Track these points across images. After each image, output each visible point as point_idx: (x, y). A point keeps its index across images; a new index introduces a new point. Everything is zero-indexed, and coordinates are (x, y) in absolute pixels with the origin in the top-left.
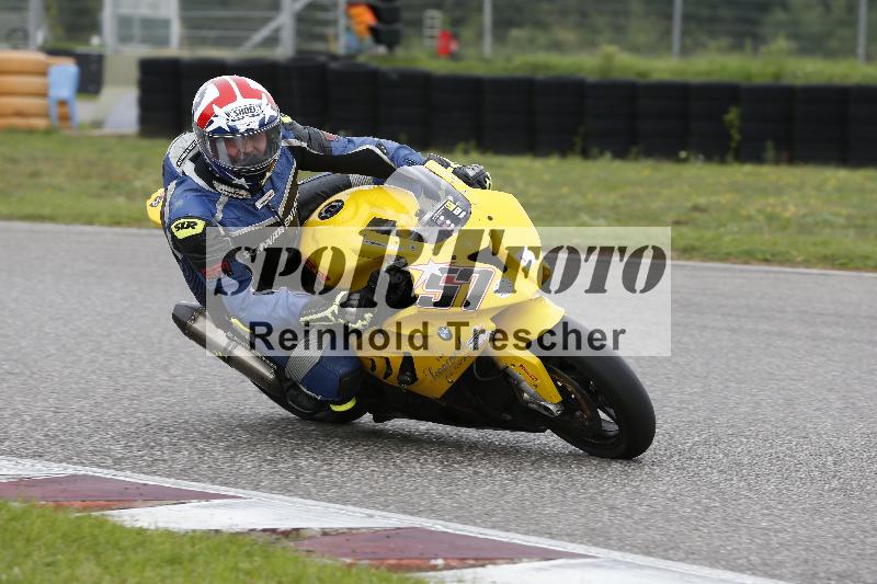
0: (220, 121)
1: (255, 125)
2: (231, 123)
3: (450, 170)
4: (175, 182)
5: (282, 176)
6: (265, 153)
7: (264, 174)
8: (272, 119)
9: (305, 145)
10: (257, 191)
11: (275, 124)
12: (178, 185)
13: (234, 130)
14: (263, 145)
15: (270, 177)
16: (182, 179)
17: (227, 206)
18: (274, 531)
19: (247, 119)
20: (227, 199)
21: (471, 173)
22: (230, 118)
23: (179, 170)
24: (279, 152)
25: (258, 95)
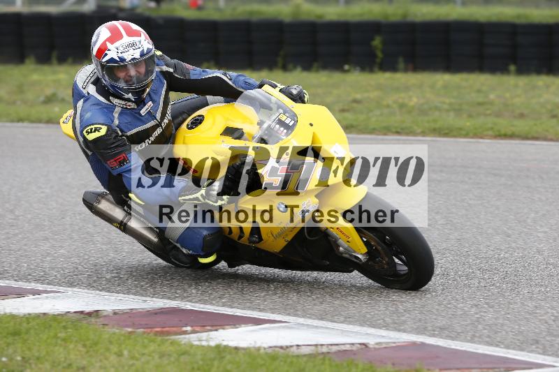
0: (112, 54)
1: (137, 55)
2: (120, 55)
3: (278, 89)
4: (82, 100)
5: (156, 92)
6: (145, 76)
7: (144, 90)
8: (149, 51)
9: (171, 70)
10: (140, 102)
11: (151, 54)
12: (84, 102)
13: (122, 60)
14: (143, 70)
15: (149, 93)
16: (87, 98)
17: (121, 114)
18: (82, 312)
19: (131, 51)
20: (120, 109)
21: (295, 92)
22: (120, 51)
23: (85, 92)
24: (154, 74)
25: (138, 34)
